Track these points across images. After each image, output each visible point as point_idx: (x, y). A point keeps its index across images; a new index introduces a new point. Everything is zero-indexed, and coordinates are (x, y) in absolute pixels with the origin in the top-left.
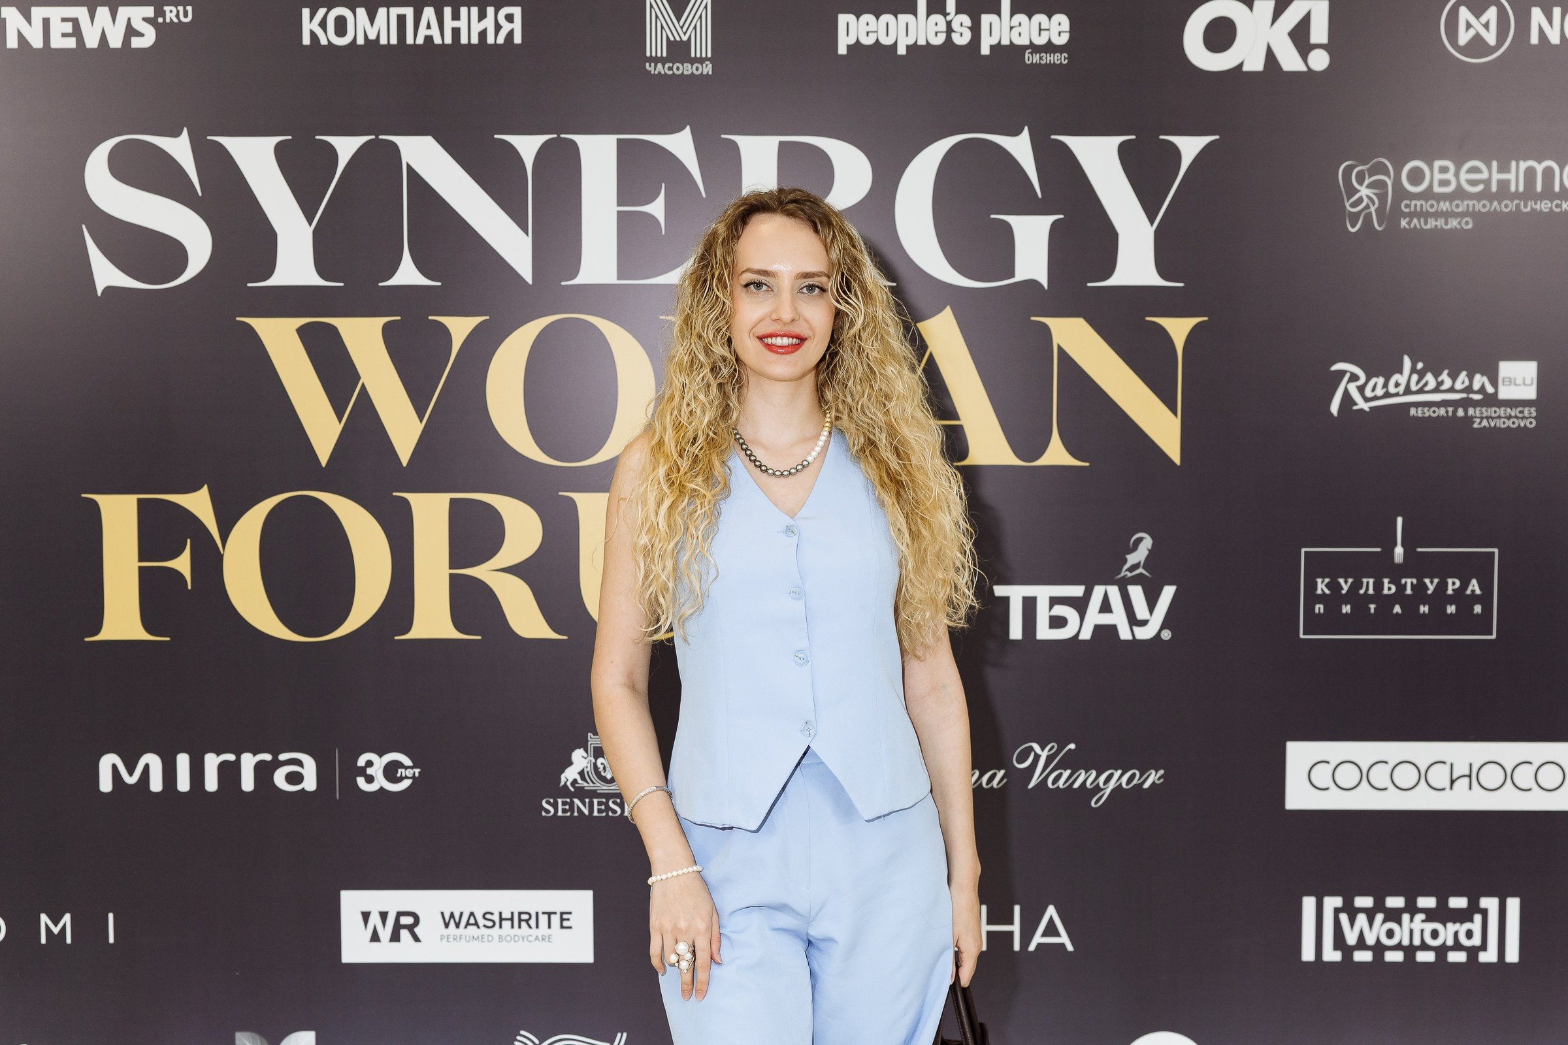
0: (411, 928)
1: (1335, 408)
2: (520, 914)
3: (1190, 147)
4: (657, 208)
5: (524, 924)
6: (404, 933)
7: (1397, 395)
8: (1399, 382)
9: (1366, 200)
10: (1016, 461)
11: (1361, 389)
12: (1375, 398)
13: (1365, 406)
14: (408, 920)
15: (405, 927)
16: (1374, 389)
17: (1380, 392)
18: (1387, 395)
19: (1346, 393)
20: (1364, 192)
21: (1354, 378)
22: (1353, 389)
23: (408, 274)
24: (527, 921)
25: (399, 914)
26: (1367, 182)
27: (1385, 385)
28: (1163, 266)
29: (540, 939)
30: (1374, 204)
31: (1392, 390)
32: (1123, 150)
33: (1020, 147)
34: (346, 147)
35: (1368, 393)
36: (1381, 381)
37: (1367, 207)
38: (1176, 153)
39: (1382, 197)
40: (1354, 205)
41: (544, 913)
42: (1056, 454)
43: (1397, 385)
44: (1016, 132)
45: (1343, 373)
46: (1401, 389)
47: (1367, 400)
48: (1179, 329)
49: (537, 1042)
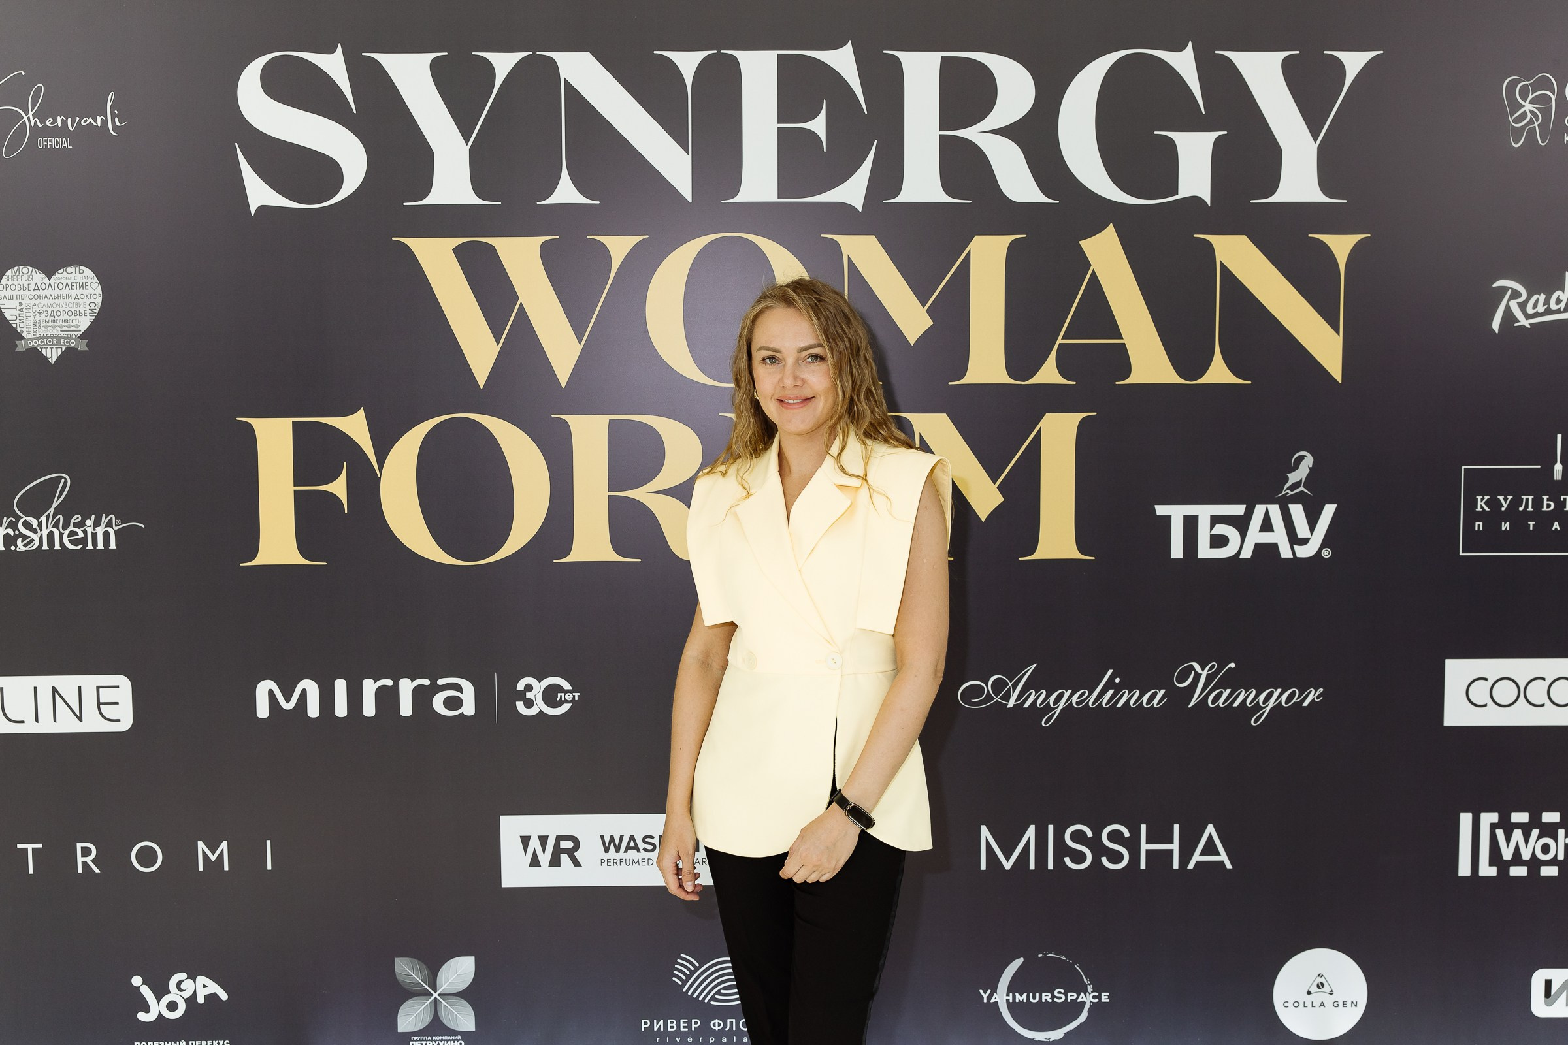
0: (571, 853)
1: (1496, 325)
3: (1354, 62)
4: (818, 125)
6: (564, 858)
7: (1558, 311)
8: (1560, 298)
9: (1529, 115)
10: (1176, 379)
11: (1523, 306)
12: (1537, 315)
13: (1526, 323)
14: (568, 845)
15: (565, 851)
16: (1535, 306)
17: (1541, 309)
18: (1549, 311)
19: (1508, 308)
20: (1528, 107)
21: (1516, 294)
22: (1514, 305)
23: (566, 192)
25: (559, 839)
26: (1531, 97)
27: (1547, 302)
28: (1326, 182)
30: (1537, 119)
31: (1553, 306)
32: (1286, 65)
33: (1184, 62)
34: (503, 63)
35: (1530, 310)
36: (1542, 297)
37: (1531, 122)
38: (1340, 67)
39: (1546, 112)
40: (1517, 120)
42: (1218, 373)
43: (1558, 301)
44: (1179, 47)
45: (1506, 289)
46: (1562, 305)
47: (1528, 317)
48: (1341, 246)
49: (697, 965)
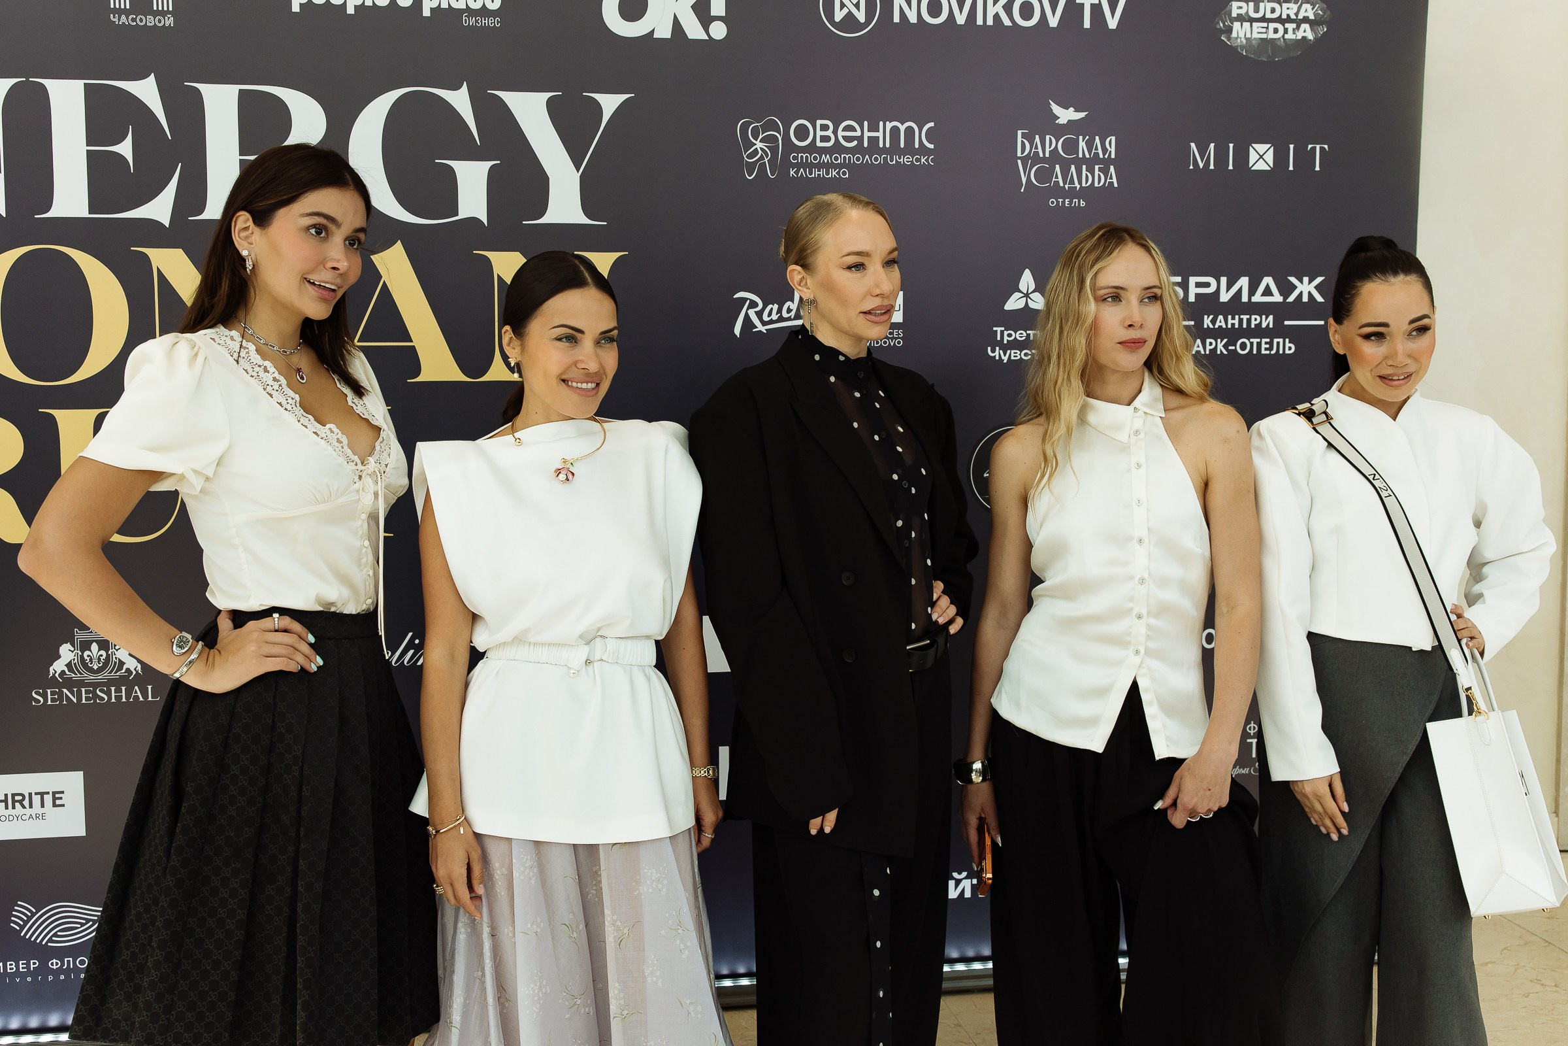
1: (737, 330)
2: (13, 795)
3: (610, 103)
4: (125, 148)
5: (17, 805)
7: (789, 319)
8: (791, 308)
9: (760, 152)
10: (460, 377)
11: (759, 314)
12: (771, 322)
13: (763, 329)
16: (770, 314)
17: (775, 317)
18: (781, 319)
19: (747, 315)
20: (759, 145)
21: (753, 304)
22: (752, 313)
24: (21, 802)
26: (761, 137)
27: (779, 311)
28: (588, 207)
29: (34, 818)
30: (767, 155)
31: (785, 315)
32: (550, 104)
33: (460, 100)
35: (766, 318)
36: (776, 307)
37: (762, 158)
38: (597, 108)
39: (774, 150)
40: (749, 157)
41: (36, 794)
42: (499, 372)
43: (789, 310)
44: (456, 87)
45: (744, 300)
46: (793, 314)
47: (764, 323)
48: (603, 261)
49: (34, 911)
